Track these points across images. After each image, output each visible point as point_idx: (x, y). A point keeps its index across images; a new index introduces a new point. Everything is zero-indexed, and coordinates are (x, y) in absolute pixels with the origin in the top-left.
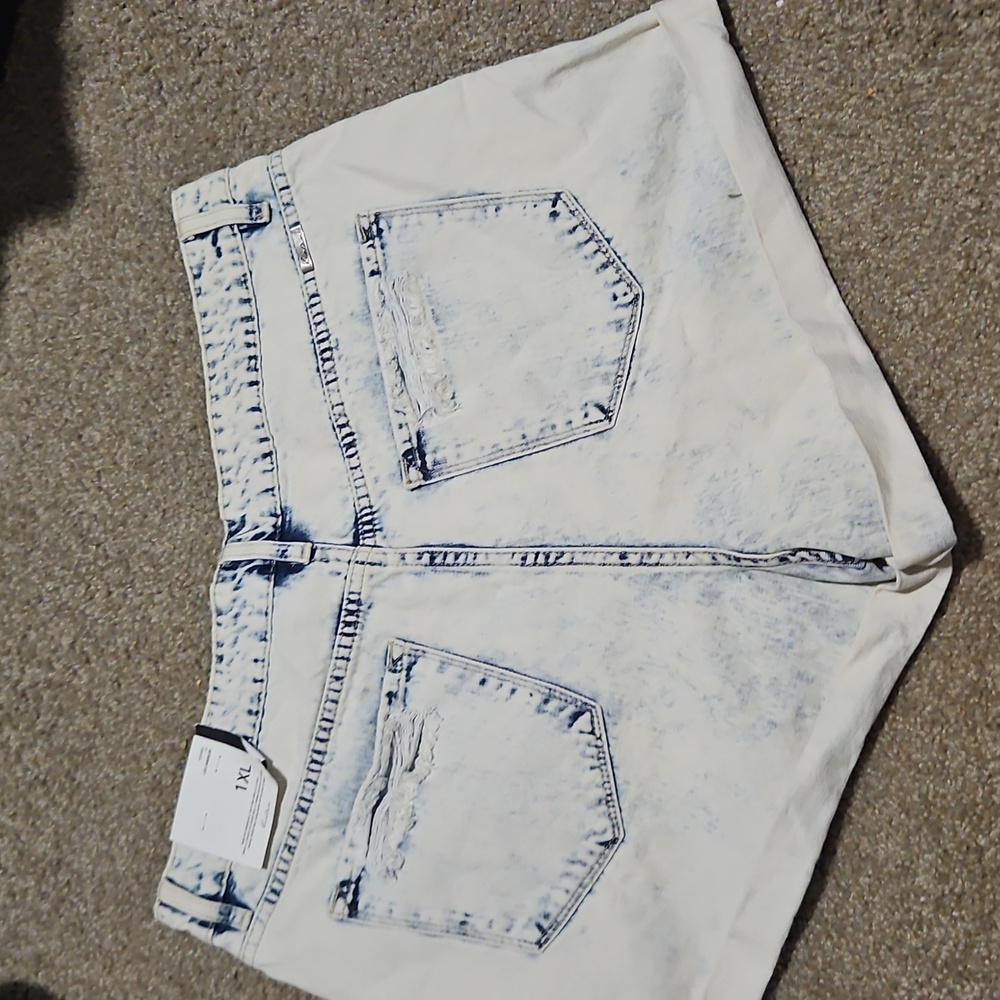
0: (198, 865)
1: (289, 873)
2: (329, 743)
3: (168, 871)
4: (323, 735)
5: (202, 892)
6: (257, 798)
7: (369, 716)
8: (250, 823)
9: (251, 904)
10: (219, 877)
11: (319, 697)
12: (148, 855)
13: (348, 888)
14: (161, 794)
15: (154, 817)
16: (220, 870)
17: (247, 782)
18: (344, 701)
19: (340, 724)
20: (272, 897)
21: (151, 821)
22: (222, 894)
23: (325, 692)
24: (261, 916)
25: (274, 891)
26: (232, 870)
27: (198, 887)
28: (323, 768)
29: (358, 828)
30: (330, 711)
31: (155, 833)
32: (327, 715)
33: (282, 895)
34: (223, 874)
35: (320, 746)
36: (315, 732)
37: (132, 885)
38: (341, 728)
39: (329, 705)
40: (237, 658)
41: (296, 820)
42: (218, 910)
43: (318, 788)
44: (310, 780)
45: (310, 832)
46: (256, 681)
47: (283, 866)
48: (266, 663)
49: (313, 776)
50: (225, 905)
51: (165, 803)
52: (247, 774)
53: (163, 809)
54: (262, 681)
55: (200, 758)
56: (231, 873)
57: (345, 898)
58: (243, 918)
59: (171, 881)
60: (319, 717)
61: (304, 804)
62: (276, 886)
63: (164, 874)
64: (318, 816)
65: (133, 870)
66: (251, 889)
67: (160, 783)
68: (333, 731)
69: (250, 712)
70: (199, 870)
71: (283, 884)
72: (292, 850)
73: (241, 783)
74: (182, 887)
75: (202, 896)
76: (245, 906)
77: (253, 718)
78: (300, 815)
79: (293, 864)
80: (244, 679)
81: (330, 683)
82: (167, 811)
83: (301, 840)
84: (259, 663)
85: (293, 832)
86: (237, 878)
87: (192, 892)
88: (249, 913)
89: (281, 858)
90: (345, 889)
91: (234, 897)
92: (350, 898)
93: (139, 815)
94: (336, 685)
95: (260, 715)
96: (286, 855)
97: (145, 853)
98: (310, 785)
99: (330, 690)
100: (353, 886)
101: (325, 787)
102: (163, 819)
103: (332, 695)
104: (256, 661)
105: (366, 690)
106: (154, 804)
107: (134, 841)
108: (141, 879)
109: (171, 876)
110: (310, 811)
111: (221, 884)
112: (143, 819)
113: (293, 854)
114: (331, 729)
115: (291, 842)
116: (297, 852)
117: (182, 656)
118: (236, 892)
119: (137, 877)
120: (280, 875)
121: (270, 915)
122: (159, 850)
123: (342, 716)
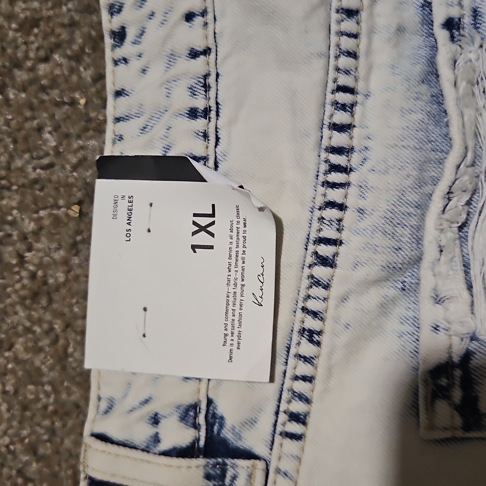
0: (147, 402)
1: (318, 381)
2: (356, 132)
3: (93, 423)
4: (341, 117)
5: (165, 445)
6: (236, 258)
7: (418, 69)
8: (233, 304)
9: (260, 449)
10: (188, 414)
11: (323, 48)
12: (45, 407)
13: (450, 377)
14: (50, 301)
15: (45, 342)
16: (189, 400)
17: (212, 235)
18: (368, 52)
19: (367, 96)
20: (294, 428)
21: (41, 350)
22: (202, 443)
23: (334, 39)
24: (285, 466)
25: (295, 417)
26: (211, 396)
27: (156, 439)
28: (353, 177)
29: (443, 268)
30: (347, 72)
31: (51, 369)
32: (343, 80)
33: (310, 420)
34: (195, 407)
35: (339, 139)
36: (327, 114)
37: (27, 464)
38: (370, 102)
39: (345, 62)
40: (152, 27)
41: (316, 282)
42: (201, 473)
43: (349, 217)
44: (331, 204)
45: (344, 299)
46: (194, 54)
47: (304, 369)
48: (210, 17)
49: (335, 195)
50: (212, 461)
51: (59, 315)
52: (211, 220)
53: (58, 326)
54: (206, 52)
55: (115, 217)
56: (210, 402)
57: (448, 397)
58: (250, 476)
59: (102, 438)
60: (331, 86)
61: (325, 250)
62: (298, 407)
63: (87, 431)
64: (356, 265)
65: (22, 440)
66: (252, 422)
67: (45, 283)
68: (358, 109)
69: (193, 113)
70: (150, 409)
71: (307, 401)
72: (316, 338)
73: (203, 238)
74: (124, 445)
75: (166, 454)
76: (249, 455)
77: (200, 124)
78: (321, 272)
79: (321, 362)
80: (172, 57)
81: (339, 22)
82: (67, 326)
83: (329, 316)
84: (199, 20)
85: (312, 305)
86: (222, 408)
87: (146, 450)
88: (260, 465)
89: (299, 356)
90: (444, 382)
91: (224, 442)
92: (457, 394)
93: (19, 347)
94: (349, 25)
95: (213, 114)
96: (307, 349)
97: (39, 405)
98: (332, 214)
99: (342, 34)
100: (458, 373)
101: (361, 211)
102: (62, 342)
103: (347, 43)
104: (189, 17)
105: (400, 30)
106: (40, 321)
107: (16, 392)
108: (41, 451)
109: (99, 429)
110: (339, 261)
111: (196, 426)
112: (27, 350)
113: (318, 344)
114: (352, 106)
115: (312, 323)
116: (325, 339)
117: (43, 68)
118: (227, 434)
119: (32, 450)
120: (301, 387)
121: (299, 459)
122: (64, 396)
123: (367, 79)
